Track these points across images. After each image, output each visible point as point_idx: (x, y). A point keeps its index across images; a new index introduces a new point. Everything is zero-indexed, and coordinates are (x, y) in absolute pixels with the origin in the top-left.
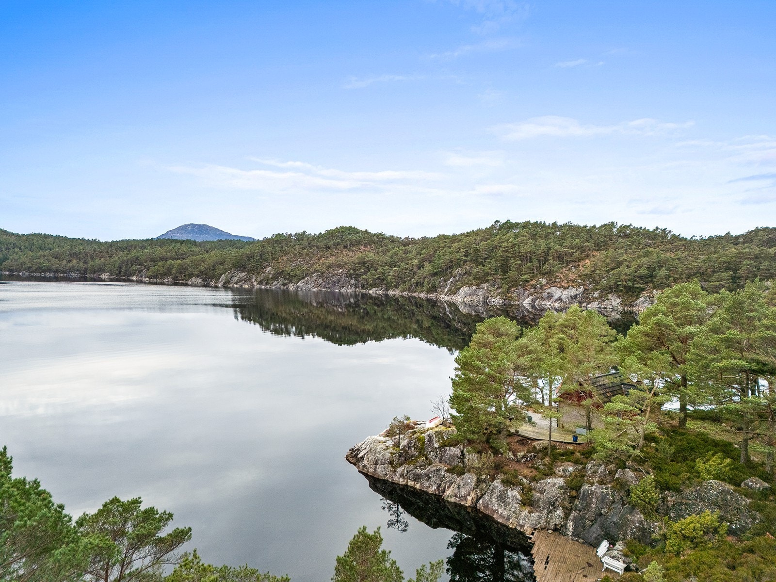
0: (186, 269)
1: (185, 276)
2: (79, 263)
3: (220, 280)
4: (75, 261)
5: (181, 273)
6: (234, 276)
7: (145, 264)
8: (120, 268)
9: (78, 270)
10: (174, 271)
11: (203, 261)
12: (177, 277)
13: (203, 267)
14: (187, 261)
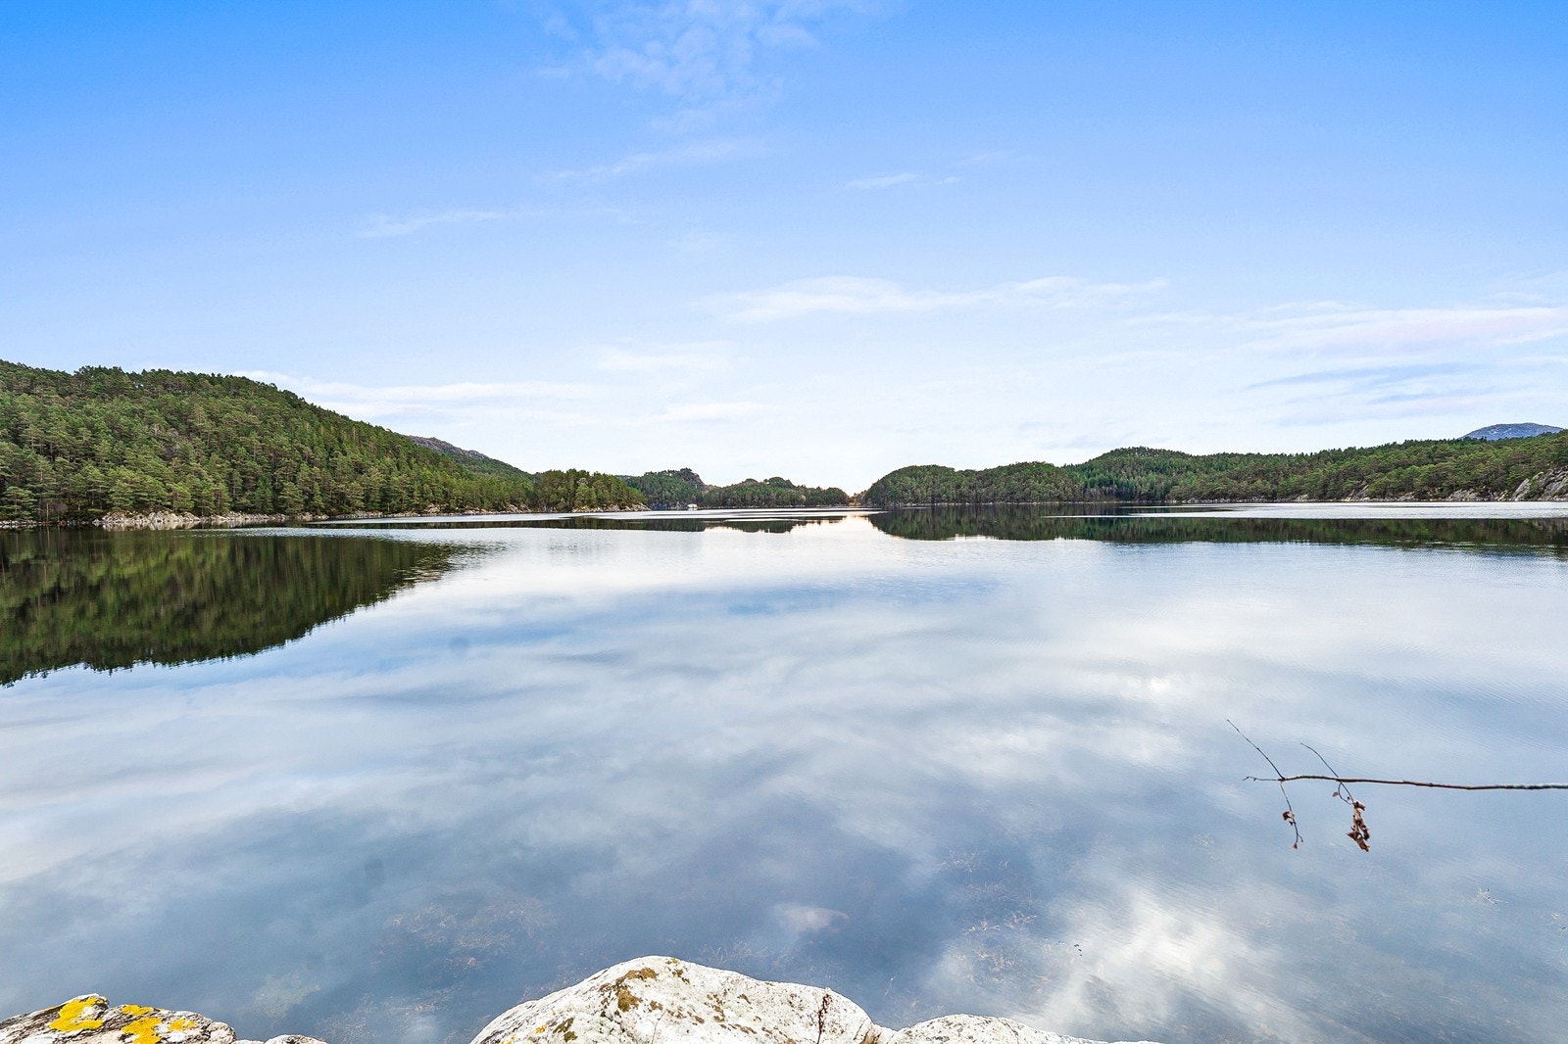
0: (1445, 477)
1: (1442, 490)
2: (1265, 484)
3: (1518, 490)
4: (1259, 481)
5: (1433, 486)
6: (1554, 481)
7: (1369, 477)
8: (1325, 486)
9: (1263, 494)
10: (1418, 482)
11: (1484, 461)
12: (1425, 492)
13: (1480, 470)
14: (1449, 464)
